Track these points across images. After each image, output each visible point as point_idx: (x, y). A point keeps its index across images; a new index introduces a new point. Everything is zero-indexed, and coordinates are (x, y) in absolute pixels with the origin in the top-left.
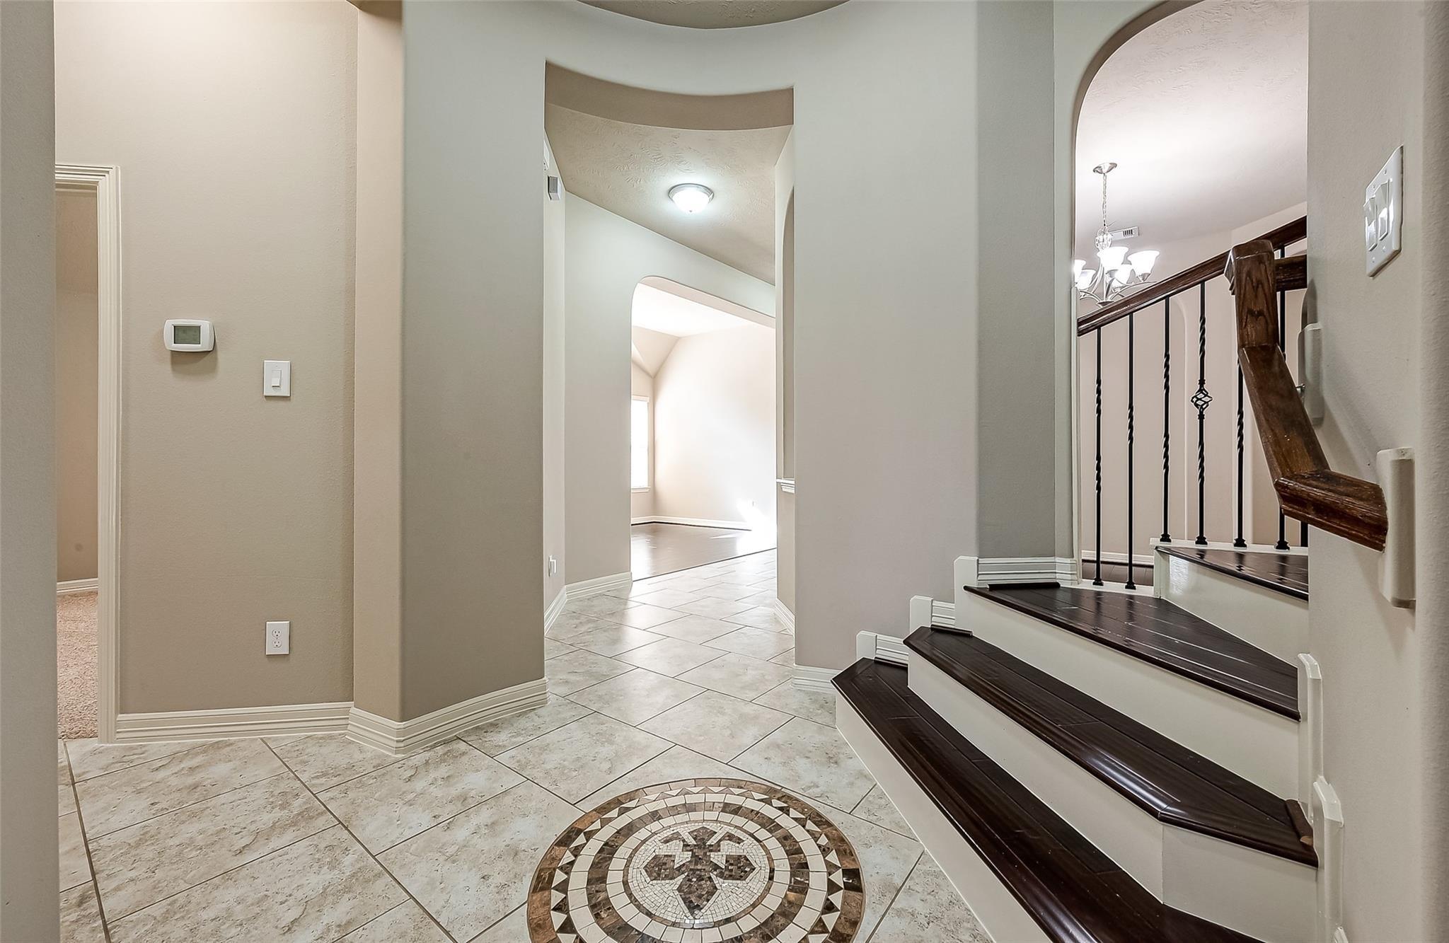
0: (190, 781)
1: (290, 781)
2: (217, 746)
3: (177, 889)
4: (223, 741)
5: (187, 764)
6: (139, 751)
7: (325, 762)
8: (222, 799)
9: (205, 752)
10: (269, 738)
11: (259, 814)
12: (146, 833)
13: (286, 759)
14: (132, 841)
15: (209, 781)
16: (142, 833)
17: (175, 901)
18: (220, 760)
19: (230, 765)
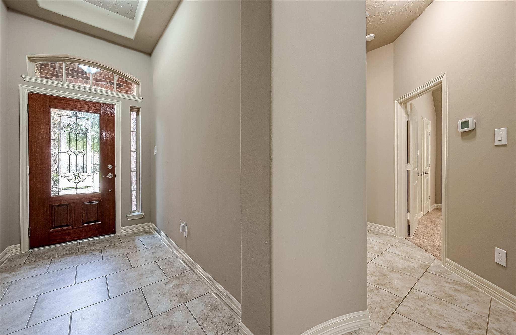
0: (452, 293)
1: (483, 321)
2: (472, 288)
3: (414, 320)
4: (476, 288)
5: (457, 287)
6: (448, 273)
7: (508, 328)
8: (453, 306)
9: (466, 287)
10: (495, 300)
11: (458, 322)
12: (425, 298)
13: (492, 313)
14: (420, 297)
15: (457, 298)
16: (424, 297)
17: (410, 322)
18: (468, 294)
19: (469, 298)
